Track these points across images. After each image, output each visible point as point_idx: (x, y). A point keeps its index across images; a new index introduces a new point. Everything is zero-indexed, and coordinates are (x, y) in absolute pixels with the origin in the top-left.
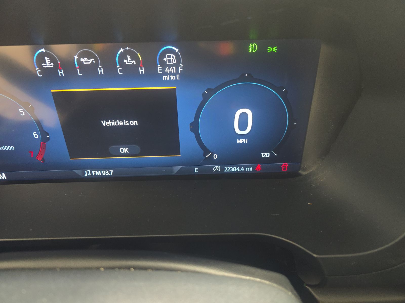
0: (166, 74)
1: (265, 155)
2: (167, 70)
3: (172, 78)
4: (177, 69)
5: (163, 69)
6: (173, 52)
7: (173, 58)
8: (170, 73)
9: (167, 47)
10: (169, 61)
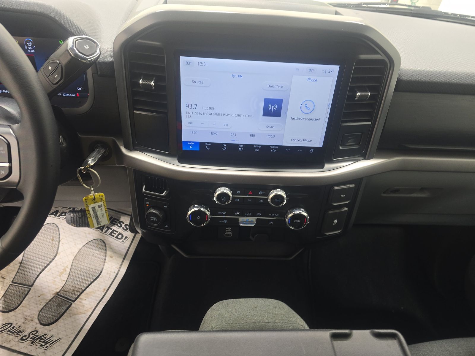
0: (29, 49)
1: (79, 89)
2: (29, 48)
3: (32, 51)
4: (33, 48)
5: (27, 47)
6: (30, 41)
7: (31, 43)
8: (30, 49)
9: (28, 39)
10: (29, 44)
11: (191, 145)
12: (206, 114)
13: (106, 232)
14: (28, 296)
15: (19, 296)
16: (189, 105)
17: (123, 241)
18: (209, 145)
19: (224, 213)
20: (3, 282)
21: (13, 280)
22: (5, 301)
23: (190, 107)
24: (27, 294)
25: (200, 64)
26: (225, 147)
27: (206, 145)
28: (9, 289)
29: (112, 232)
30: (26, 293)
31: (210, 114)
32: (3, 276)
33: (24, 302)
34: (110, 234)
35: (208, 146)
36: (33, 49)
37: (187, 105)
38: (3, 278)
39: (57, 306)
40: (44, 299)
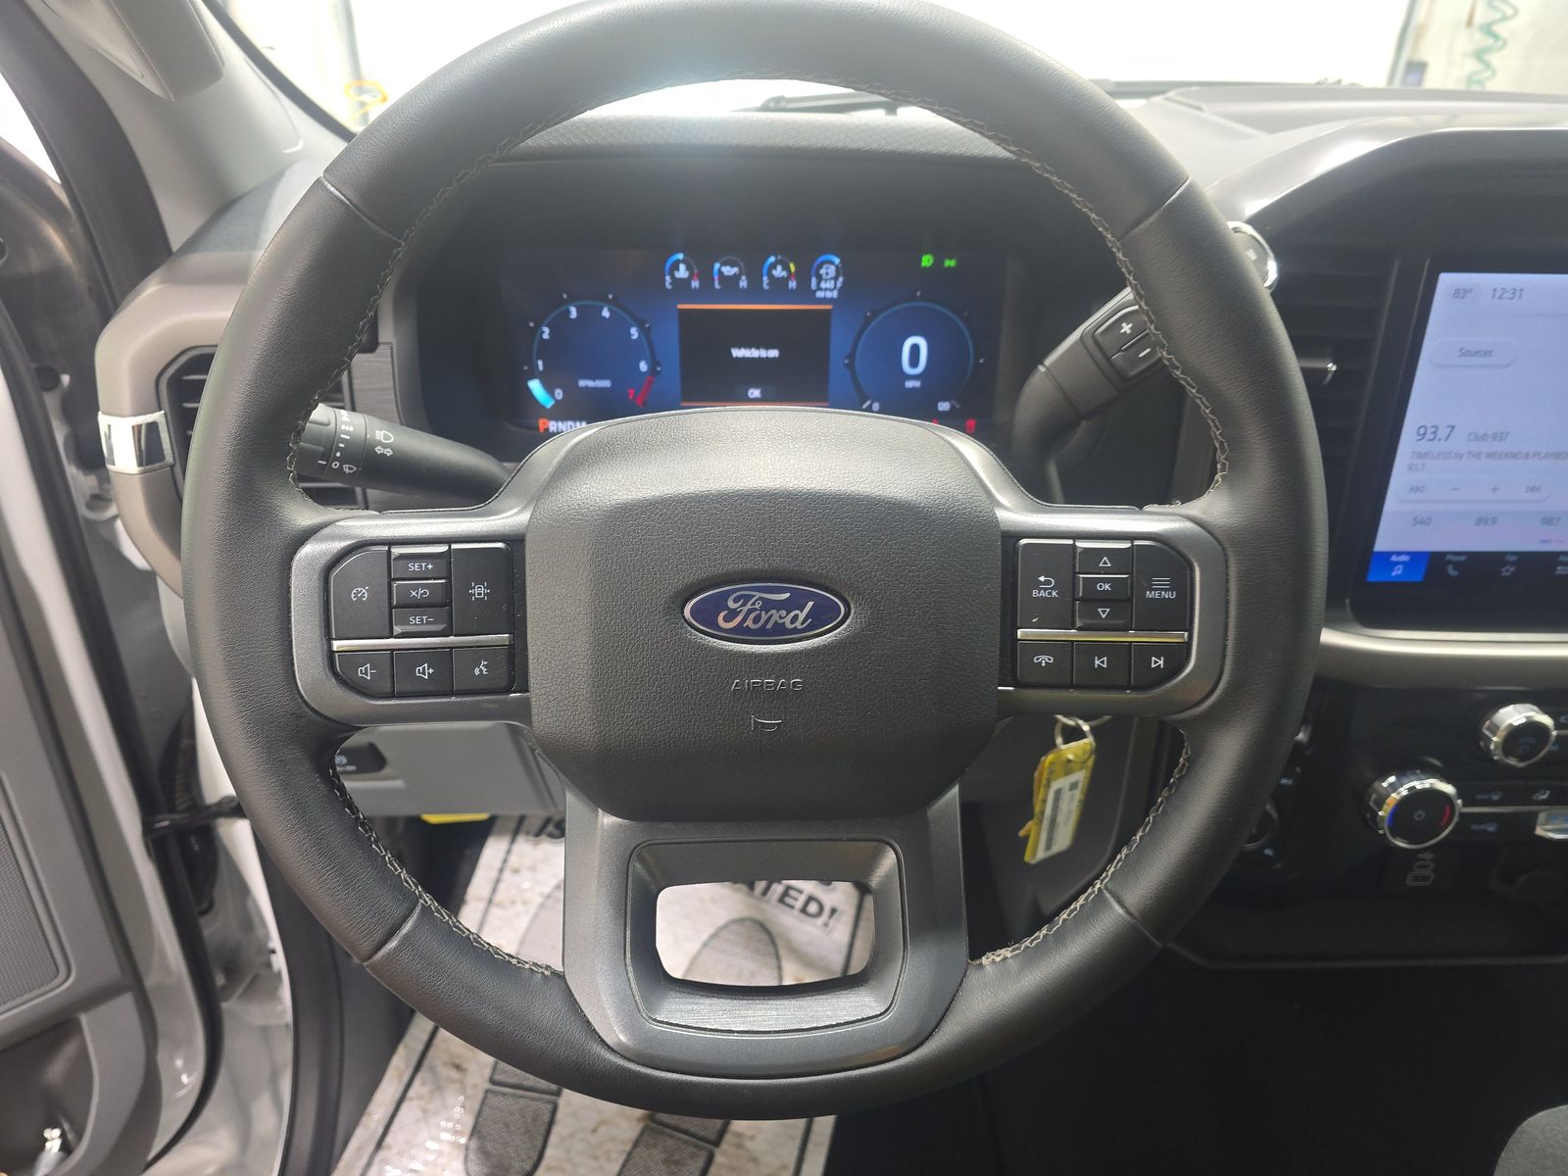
0: (821, 289)
2: (823, 285)
3: (828, 295)
4: (836, 284)
5: (819, 284)
6: (832, 263)
7: (831, 271)
8: (826, 288)
9: (826, 257)
10: (827, 274)
11: (1398, 563)
12: (1478, 456)
13: (765, 892)
14: (556, 1130)
15: (528, 1131)
16: (1430, 430)
17: (826, 925)
18: (1459, 562)
19: (1495, 798)
20: (462, 1082)
21: (492, 1075)
22: (483, 1151)
23: (1429, 436)
24: (551, 1123)
25: (1498, 295)
26: (1512, 564)
27: (1450, 562)
28: (485, 1108)
29: (785, 894)
30: (546, 1118)
31: (1490, 456)
32: (457, 1061)
33: (549, 1152)
34: (781, 900)
35: (1457, 565)
36: (835, 288)
37: (1422, 431)
38: (458, 1067)
39: (666, 1162)
40: (612, 1139)
